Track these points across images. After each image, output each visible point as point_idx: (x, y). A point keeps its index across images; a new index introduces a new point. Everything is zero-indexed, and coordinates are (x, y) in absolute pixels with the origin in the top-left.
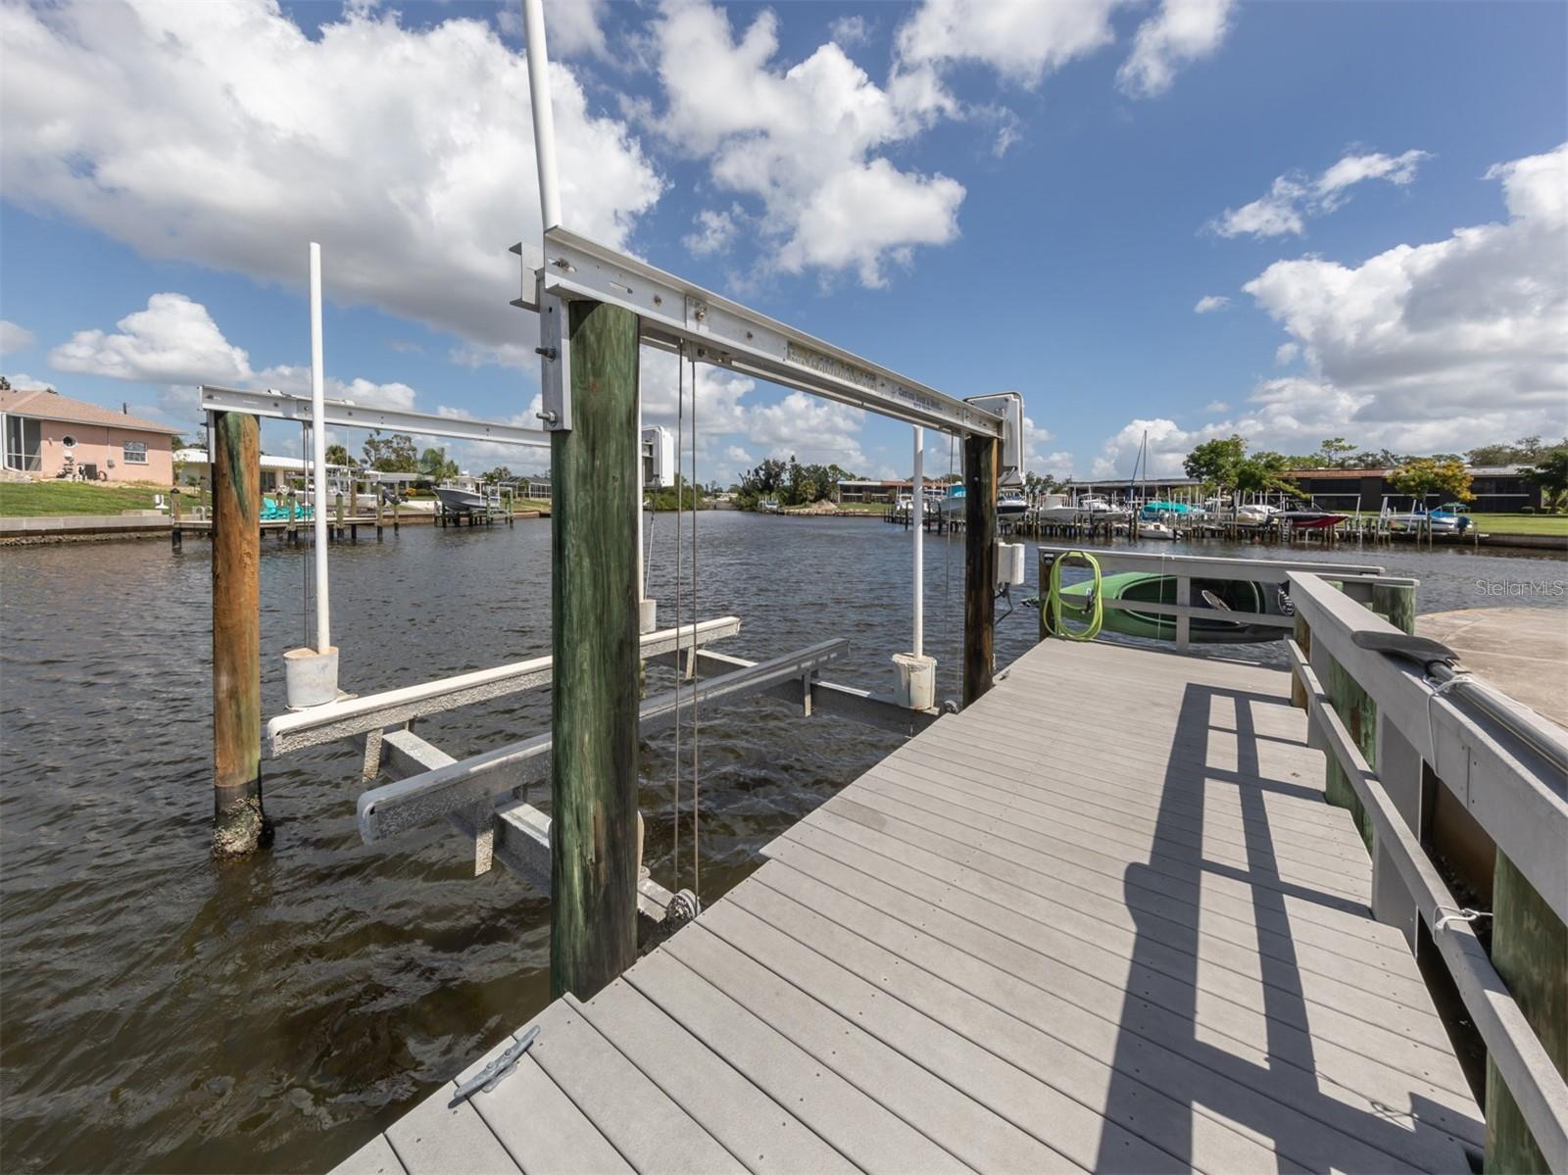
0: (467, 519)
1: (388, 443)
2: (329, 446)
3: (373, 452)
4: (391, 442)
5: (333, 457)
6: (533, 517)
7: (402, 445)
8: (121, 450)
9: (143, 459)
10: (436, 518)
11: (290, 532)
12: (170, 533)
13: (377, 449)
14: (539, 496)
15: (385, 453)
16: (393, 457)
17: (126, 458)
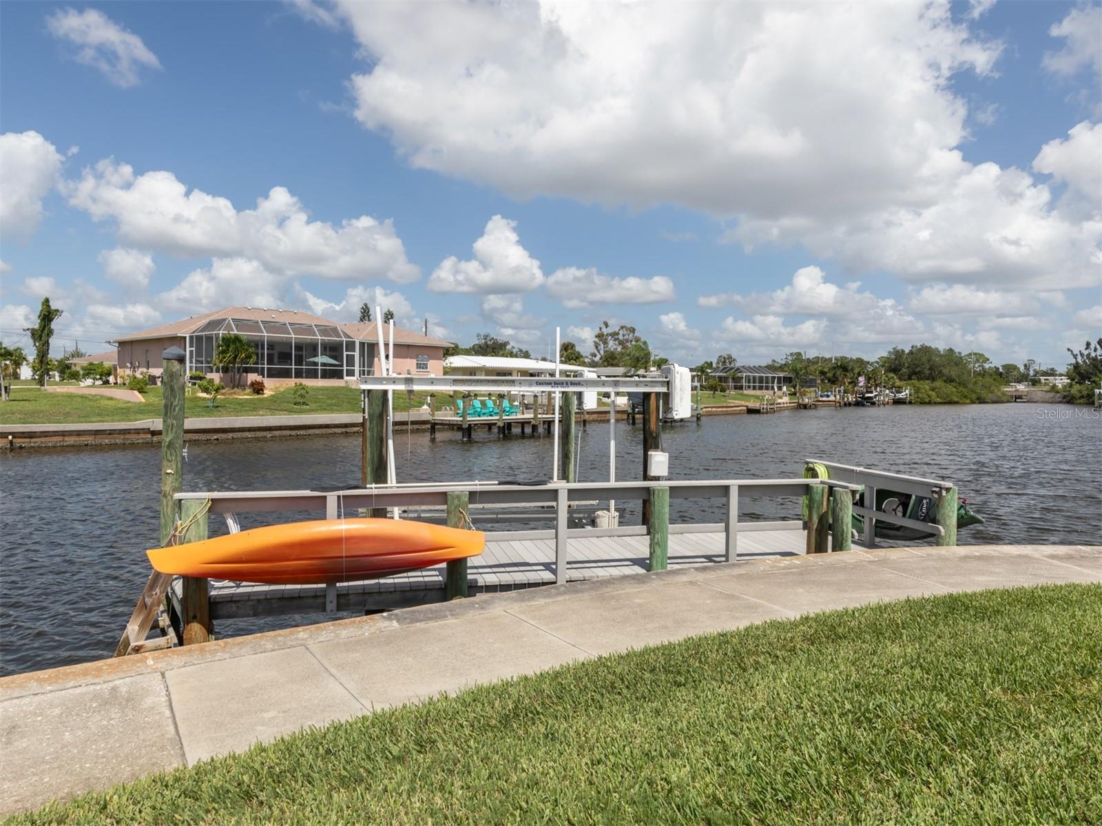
0: (641, 416)
1: (614, 334)
2: (562, 342)
3: (602, 345)
4: (618, 334)
5: (565, 354)
6: (739, 413)
7: (626, 337)
8: (414, 361)
9: (427, 368)
10: (628, 414)
11: (499, 427)
12: (429, 426)
13: (605, 343)
14: (754, 388)
15: (612, 345)
16: (619, 349)
17: (417, 368)
